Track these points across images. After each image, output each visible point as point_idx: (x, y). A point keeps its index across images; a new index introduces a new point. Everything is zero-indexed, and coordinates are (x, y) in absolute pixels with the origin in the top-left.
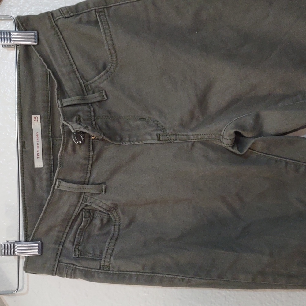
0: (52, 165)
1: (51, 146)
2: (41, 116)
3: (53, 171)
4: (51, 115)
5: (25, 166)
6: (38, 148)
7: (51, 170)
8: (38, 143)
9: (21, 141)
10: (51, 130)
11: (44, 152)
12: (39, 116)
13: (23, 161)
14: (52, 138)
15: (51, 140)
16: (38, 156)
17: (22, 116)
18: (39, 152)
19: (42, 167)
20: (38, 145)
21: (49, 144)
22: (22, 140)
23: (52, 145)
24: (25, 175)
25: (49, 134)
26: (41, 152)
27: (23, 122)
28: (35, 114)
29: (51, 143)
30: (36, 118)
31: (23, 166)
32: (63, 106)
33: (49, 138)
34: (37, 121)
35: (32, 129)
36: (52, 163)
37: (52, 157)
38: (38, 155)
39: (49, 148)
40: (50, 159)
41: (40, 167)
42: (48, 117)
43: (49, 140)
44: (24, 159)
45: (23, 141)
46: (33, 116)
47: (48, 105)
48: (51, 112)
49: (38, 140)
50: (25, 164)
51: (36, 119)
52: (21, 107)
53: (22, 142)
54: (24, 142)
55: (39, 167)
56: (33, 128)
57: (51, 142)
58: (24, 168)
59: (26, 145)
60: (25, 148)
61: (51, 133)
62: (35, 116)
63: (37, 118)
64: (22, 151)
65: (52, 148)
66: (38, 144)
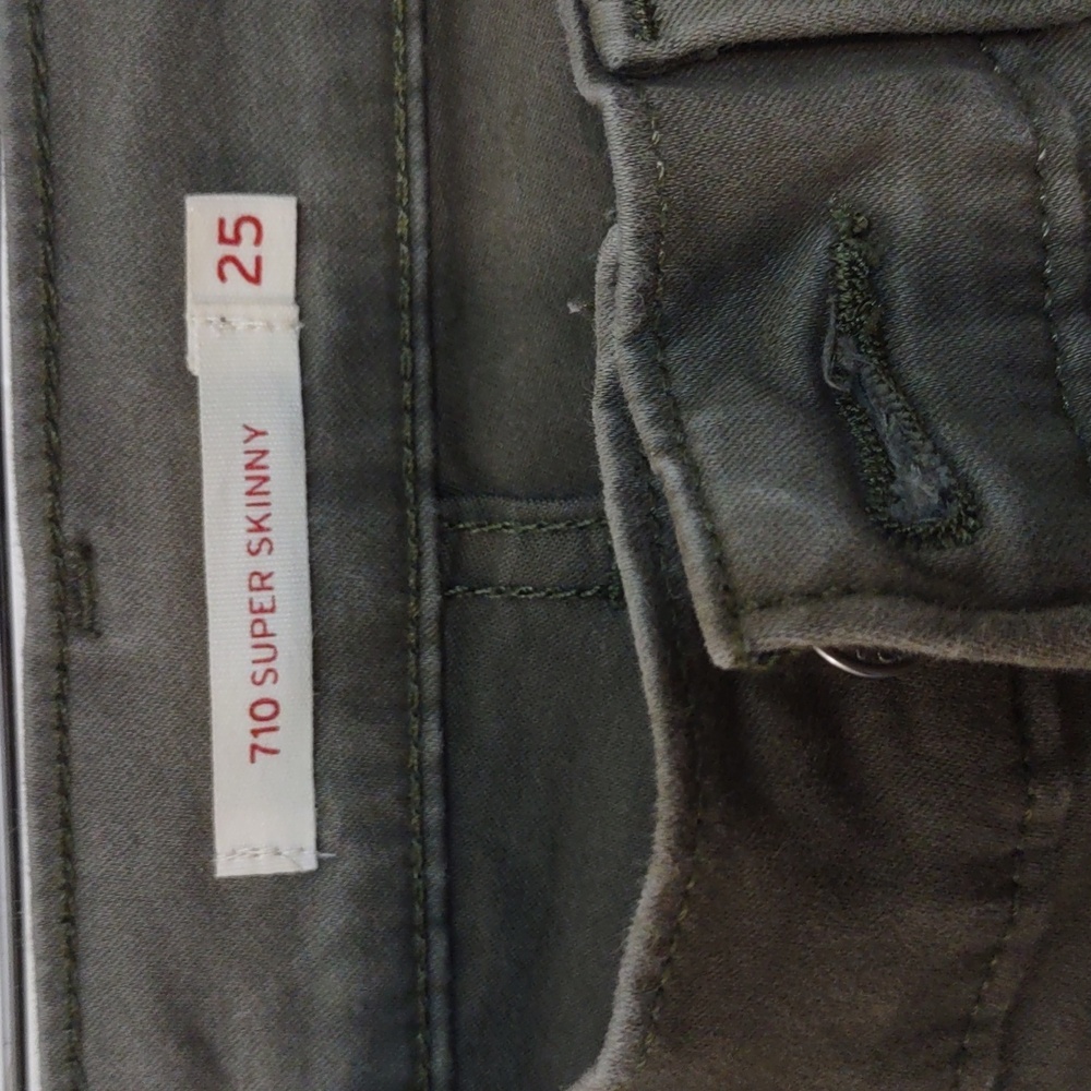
0: (435, 843)
1: (431, 600)
2: (299, 208)
3: (436, 911)
4: (428, 202)
5: (93, 862)
6: (261, 636)
7: (412, 896)
8: (263, 563)
9: (44, 536)
10: (423, 395)
11: (337, 682)
12: (278, 214)
13: (64, 792)
14: (440, 493)
15: (428, 530)
16: (264, 740)
17: (49, 204)
18: (270, 690)
19: (308, 863)
20: (262, 598)
21: (400, 578)
22: (54, 521)
23: (445, 586)
24: (90, 973)
25: (399, 442)
26: (294, 689)
27: (72, 285)
28: (228, 177)
29: (429, 568)
30: (237, 240)
31: (68, 854)
32: (658, 51)
33: (401, 501)
34: (255, 279)
35: (187, 387)
36: (434, 811)
37: (433, 743)
38: (264, 716)
39: (396, 638)
40: (403, 769)
41: (285, 867)
42: (394, 222)
43: (403, 530)
44: (78, 765)
45: (69, 533)
46: (203, 213)
47: (391, 59)
48: (427, 153)
49: (258, 527)
50: (92, 830)
51: (245, 252)
52: (41, 84)
53: (56, 549)
54: (87, 551)
55: (266, 866)
56: (195, 363)
57: (429, 545)
58: (85, 889)
59: (112, 598)
60: (94, 631)
61: (424, 432)
62: (232, 205)
63: (248, 231)
64: (62, 668)
65: (430, 630)
66: (260, 582)
